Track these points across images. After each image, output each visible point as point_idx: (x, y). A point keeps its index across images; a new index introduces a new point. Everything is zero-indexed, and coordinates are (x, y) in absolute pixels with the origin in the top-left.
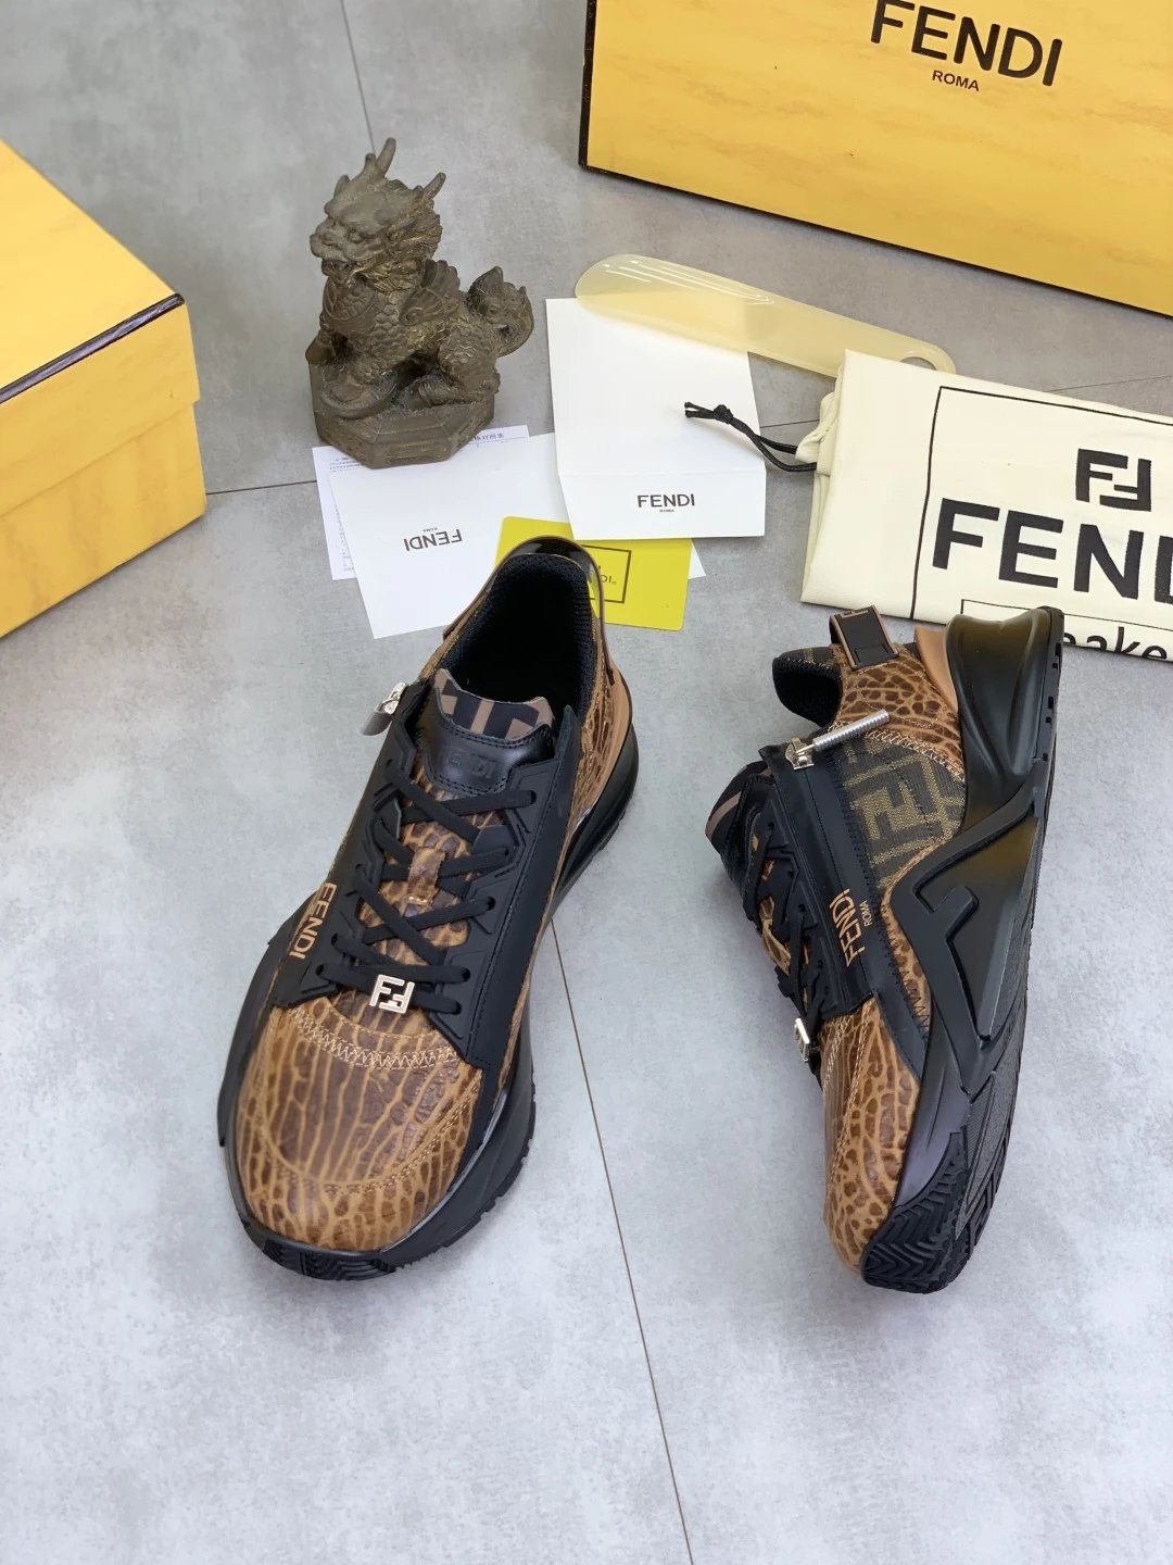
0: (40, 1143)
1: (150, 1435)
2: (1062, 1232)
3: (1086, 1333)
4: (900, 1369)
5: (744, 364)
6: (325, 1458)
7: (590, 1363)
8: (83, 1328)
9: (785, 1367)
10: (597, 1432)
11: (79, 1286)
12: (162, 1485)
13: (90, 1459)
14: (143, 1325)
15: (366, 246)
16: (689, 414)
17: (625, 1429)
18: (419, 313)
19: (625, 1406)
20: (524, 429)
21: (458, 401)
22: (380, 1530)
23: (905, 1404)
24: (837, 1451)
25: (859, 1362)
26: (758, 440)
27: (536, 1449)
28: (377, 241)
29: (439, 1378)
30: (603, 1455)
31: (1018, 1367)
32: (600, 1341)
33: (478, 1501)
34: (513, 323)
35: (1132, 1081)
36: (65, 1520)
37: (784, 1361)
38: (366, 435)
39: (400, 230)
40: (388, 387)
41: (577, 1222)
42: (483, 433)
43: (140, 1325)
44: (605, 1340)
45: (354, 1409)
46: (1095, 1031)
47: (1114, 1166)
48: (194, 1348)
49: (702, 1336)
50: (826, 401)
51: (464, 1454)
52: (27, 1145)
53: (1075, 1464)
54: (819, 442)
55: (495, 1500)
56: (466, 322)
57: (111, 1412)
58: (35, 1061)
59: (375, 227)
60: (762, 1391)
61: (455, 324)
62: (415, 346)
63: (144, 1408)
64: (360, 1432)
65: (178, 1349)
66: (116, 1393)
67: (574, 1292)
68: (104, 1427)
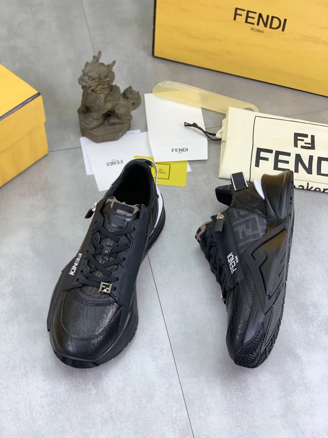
3: (305, 383)
4: (254, 395)
5: (200, 111)
7: (167, 396)
8: (24, 390)
9: (222, 395)
10: (170, 415)
11: (22, 378)
15: (94, 82)
16: (185, 125)
17: (177, 414)
18: (109, 100)
20: (139, 131)
21: (120, 124)
23: (256, 404)
26: (205, 132)
27: (152, 421)
28: (97, 80)
30: (172, 422)
33: (137, 436)
34: (135, 101)
35: (315, 311)
37: (221, 393)
38: (95, 134)
39: (103, 77)
40: (101, 120)
41: (162, 355)
42: (128, 132)
45: (101, 411)
46: (305, 297)
47: (311, 335)
50: (224, 121)
51: (132, 423)
53: (304, 420)
54: (222, 132)
55: (141, 436)
56: (122, 101)
57: (32, 414)
59: (96, 76)
61: (119, 102)
62: (108, 109)
63: (42, 413)
64: (103, 418)
65: (51, 396)
66: (33, 409)
67: (162, 376)
68: (31, 418)
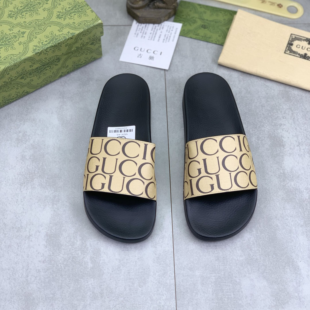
0: (21, 200)
2: (298, 266)
6: (83, 298)
12: (38, 299)
13: (20, 288)
14: (40, 254)
19: (167, 296)
25: (234, 294)
29: (117, 281)
32: (162, 277)
36: (11, 304)
43: (39, 254)
44: (164, 277)
49: (191, 281)
52: (18, 200)
58: (23, 177)
60: (205, 299)
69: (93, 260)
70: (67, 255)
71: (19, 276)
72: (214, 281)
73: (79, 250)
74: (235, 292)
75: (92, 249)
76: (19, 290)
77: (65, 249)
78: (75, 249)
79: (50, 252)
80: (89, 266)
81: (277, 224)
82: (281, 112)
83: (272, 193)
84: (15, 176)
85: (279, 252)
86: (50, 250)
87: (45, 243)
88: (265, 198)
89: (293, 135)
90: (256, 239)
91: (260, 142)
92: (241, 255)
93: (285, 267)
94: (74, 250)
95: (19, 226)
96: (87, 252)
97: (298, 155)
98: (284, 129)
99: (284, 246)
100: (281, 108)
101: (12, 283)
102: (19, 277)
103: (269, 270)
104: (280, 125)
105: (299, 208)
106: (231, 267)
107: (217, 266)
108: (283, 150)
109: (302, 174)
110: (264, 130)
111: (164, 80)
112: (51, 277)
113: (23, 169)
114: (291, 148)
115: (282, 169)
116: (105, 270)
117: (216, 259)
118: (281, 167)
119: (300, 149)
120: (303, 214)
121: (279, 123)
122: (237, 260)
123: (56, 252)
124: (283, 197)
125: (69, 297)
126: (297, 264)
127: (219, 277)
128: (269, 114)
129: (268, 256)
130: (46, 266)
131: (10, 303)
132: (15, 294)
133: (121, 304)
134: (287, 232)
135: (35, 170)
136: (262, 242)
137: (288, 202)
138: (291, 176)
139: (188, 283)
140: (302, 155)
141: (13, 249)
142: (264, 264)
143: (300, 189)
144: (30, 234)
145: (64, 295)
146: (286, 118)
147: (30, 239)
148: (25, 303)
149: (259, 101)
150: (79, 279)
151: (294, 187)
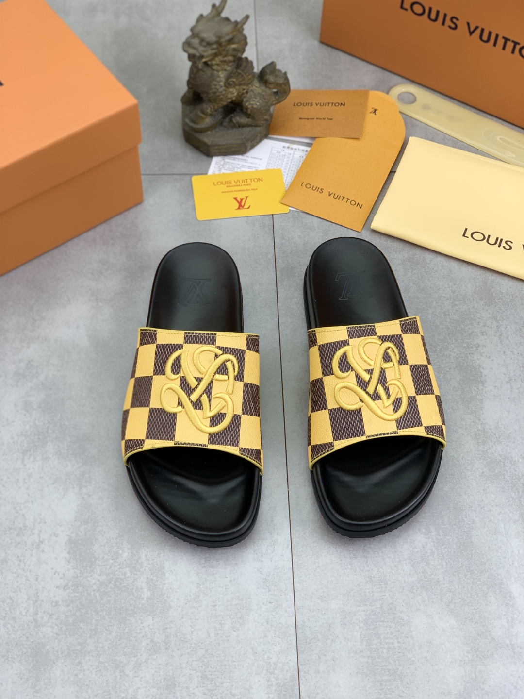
0: (24, 479)
1: (53, 628)
2: (510, 592)
3: (514, 644)
6: (134, 651)
7: (268, 623)
8: (30, 571)
9: (362, 640)
10: (266, 658)
13: (24, 635)
14: (59, 574)
15: (209, 48)
17: (279, 658)
18: (234, 82)
19: (281, 647)
21: (252, 126)
22: (155, 690)
23: (419, 667)
24: (381, 685)
25: (399, 642)
27: (235, 662)
29: (194, 620)
30: (267, 670)
31: (477, 656)
32: (274, 613)
33: (203, 683)
34: (279, 88)
36: (8, 663)
37: (363, 637)
39: (226, 41)
40: (219, 117)
41: (272, 553)
43: (57, 574)
44: (277, 613)
45: (151, 629)
48: (80, 589)
49: (324, 619)
52: (18, 480)
55: (211, 684)
56: (257, 87)
57: (37, 614)
58: (28, 439)
59: (214, 39)
60: (349, 650)
61: (251, 89)
62: (231, 98)
63: (53, 614)
64: (152, 641)
65: (73, 588)
66: (41, 605)
67: (265, 587)
68: (33, 621)
69: (151, 583)
70: (105, 576)
71: (21, 613)
72: (364, 618)
73: (126, 567)
74: (401, 638)
75: (149, 566)
76: (22, 637)
77: (102, 566)
78: (119, 565)
79: (76, 571)
80: (144, 595)
81: (473, 519)
82: (478, 324)
83: (464, 464)
84: (12, 438)
85: (477, 568)
86: (75, 567)
87: (67, 556)
88: (451, 474)
89: (499, 364)
90: (436, 545)
91: (442, 376)
92: (410, 574)
93: (487, 593)
94: (118, 567)
95: (21, 525)
96: (141, 570)
97: (509, 398)
98: (483, 353)
99: (484, 556)
100: (479, 317)
101: (9, 626)
102: (22, 615)
103: (460, 598)
104: (477, 345)
105: (511, 490)
106: (393, 595)
107: (369, 592)
108: (482, 390)
109: (516, 431)
110: (450, 355)
111: (275, 268)
112: (78, 614)
113: (28, 427)
114: (496, 386)
115: (481, 423)
116: (172, 601)
117: (368, 580)
118: (479, 420)
119: (512, 388)
120: (517, 500)
121: (475, 343)
122: (404, 581)
123: (86, 571)
124: (483, 473)
125: (109, 648)
126: (508, 589)
127: (372, 611)
128: (458, 328)
129: (459, 575)
130: (69, 596)
131: (7, 661)
132: (14, 645)
133: (201, 661)
134: (490, 533)
135: (48, 427)
136: (446, 550)
137: (491, 481)
138: (497, 434)
139: (318, 623)
140: (514, 398)
141: (11, 566)
142: (451, 588)
143: (512, 458)
144: (41, 540)
145: (101, 645)
146: (486, 334)
147: (41, 549)
148: (33, 660)
149: (439, 304)
150: (128, 618)
151: (502, 453)
